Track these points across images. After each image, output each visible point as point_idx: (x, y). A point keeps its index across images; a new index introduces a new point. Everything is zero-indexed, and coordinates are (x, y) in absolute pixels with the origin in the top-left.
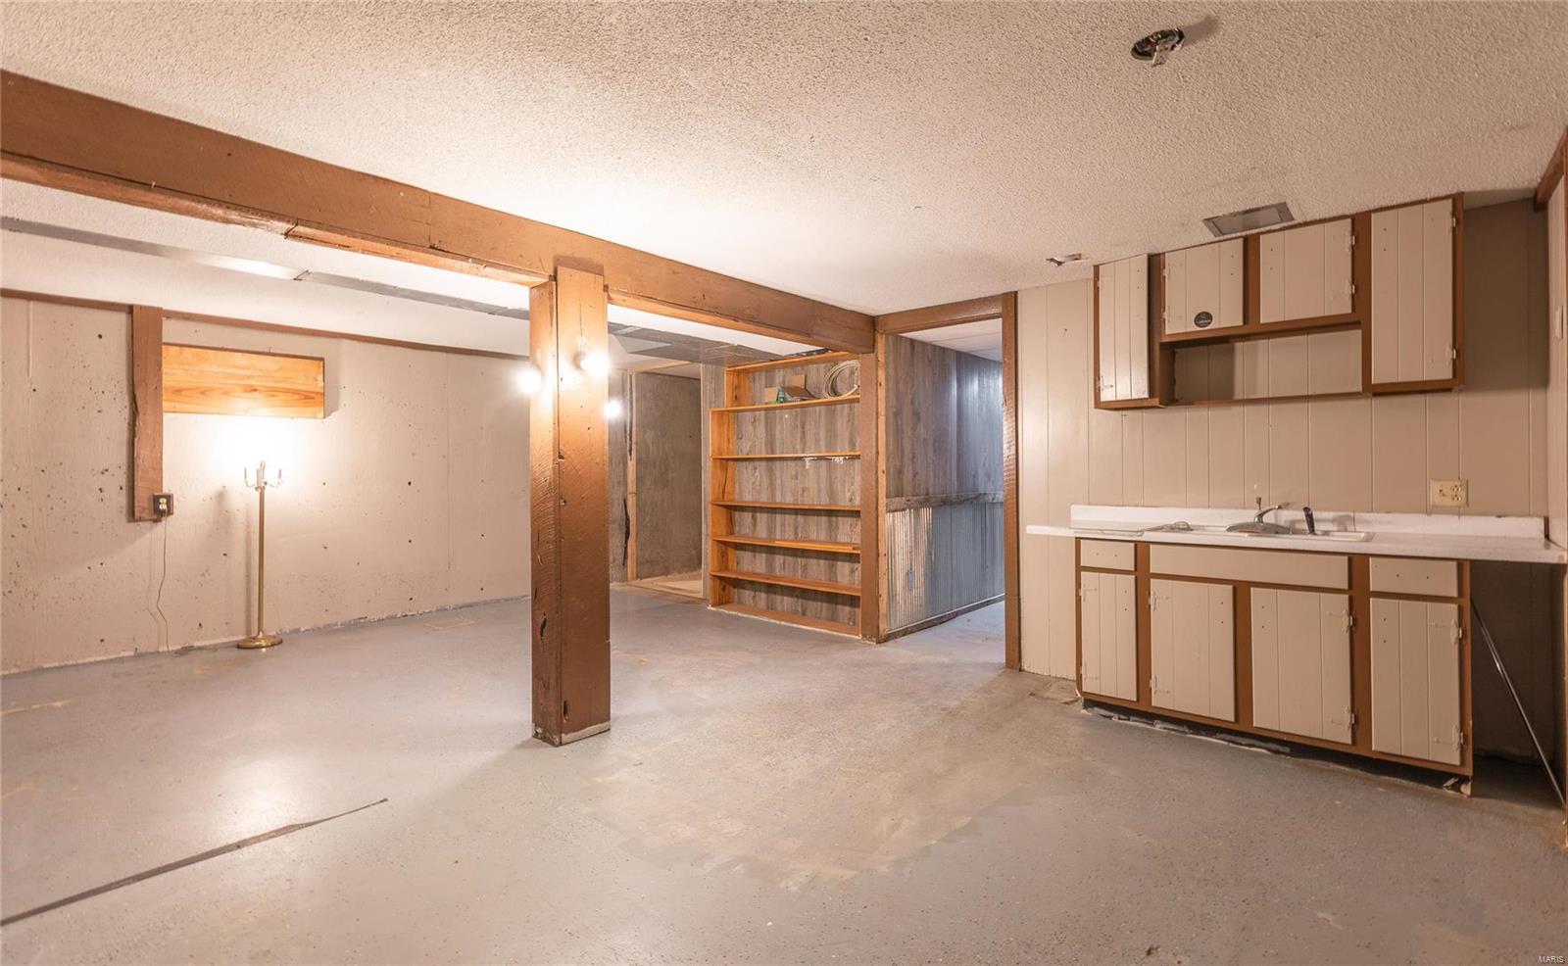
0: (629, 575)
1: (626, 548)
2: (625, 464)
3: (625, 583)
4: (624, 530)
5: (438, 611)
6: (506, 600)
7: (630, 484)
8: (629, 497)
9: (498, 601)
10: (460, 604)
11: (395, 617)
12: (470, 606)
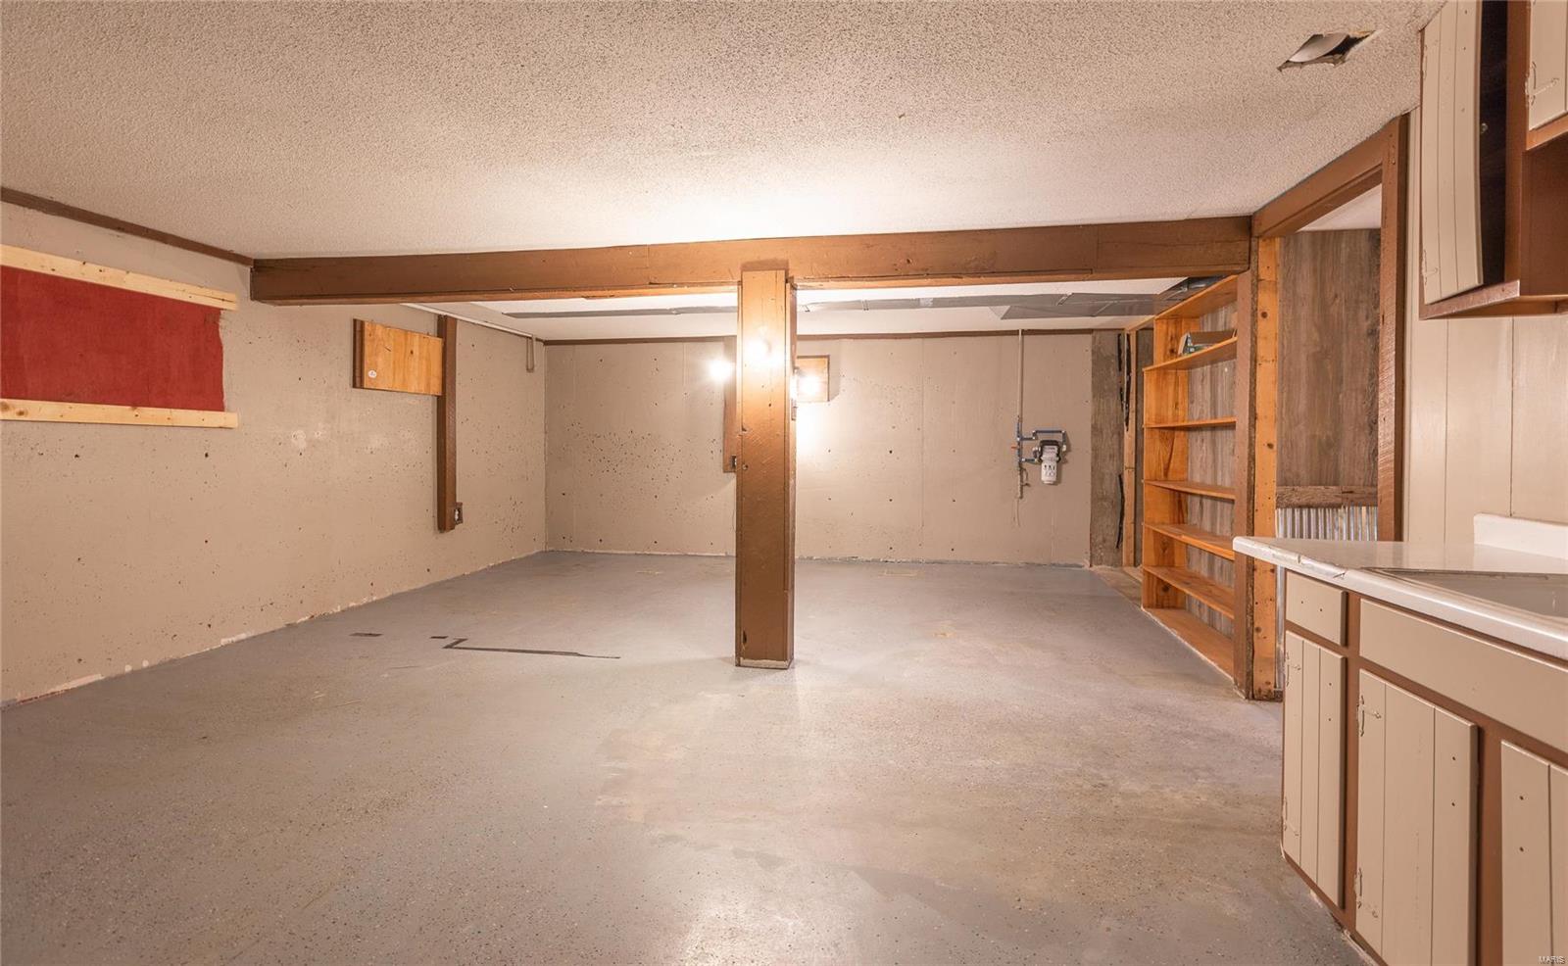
0: (1124, 561)
1: (1121, 529)
2: (1121, 436)
3: (1118, 569)
4: (1119, 509)
5: (913, 562)
6: (976, 563)
7: (1126, 458)
8: (1126, 472)
9: (968, 563)
10: (933, 559)
11: (878, 561)
12: (941, 563)
